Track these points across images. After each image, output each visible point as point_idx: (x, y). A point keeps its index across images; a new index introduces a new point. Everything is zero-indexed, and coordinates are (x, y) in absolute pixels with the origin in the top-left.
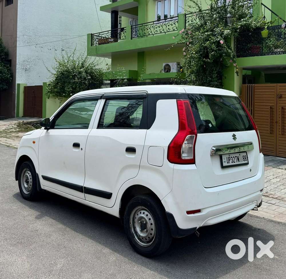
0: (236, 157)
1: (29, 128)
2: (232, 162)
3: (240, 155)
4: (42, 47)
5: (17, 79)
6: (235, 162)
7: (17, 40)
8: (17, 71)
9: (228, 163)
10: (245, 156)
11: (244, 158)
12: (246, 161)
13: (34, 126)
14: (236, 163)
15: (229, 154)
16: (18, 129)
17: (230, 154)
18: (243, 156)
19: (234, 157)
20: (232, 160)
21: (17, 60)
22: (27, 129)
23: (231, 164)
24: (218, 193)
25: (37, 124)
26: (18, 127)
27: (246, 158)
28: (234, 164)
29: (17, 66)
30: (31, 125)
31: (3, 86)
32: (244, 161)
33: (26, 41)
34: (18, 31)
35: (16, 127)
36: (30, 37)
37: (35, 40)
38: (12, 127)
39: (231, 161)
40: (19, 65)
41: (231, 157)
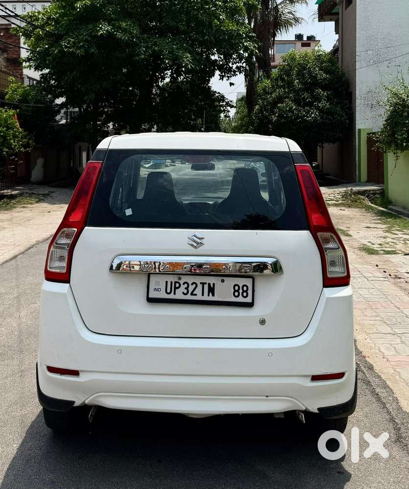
0: (203, 284)
1: (359, 201)
2: (185, 294)
3: (222, 281)
4: (400, 66)
5: (357, 122)
6: (196, 295)
7: (357, 60)
8: (357, 108)
9: (168, 294)
10: (245, 285)
11: (236, 291)
12: (245, 297)
13: (370, 198)
14: (198, 298)
15: (178, 276)
16: (340, 202)
17: (181, 276)
18: (236, 285)
19: (194, 283)
20: (187, 288)
21: (357, 92)
22: (356, 202)
23: (179, 297)
24: (120, 350)
25: (374, 194)
26: (343, 197)
27: (245, 292)
28: (190, 298)
29: (357, 101)
30: (364, 196)
31: (335, 134)
32: (237, 297)
33: (371, 59)
34: (357, 45)
35: (339, 197)
36: (379, 52)
37: (386, 55)
38: (333, 197)
39: (181, 290)
40: (361, 99)
41: (186, 283)
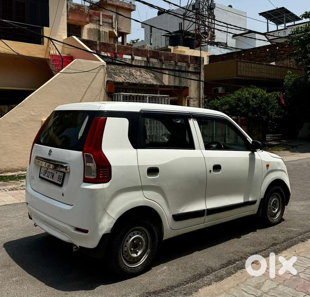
0: (52, 173)
2: (47, 177)
3: (57, 173)
6: (49, 177)
9: (44, 175)
10: (61, 176)
11: (59, 178)
12: (60, 182)
14: (49, 179)
17: (48, 169)
18: (59, 175)
19: (50, 172)
20: (48, 174)
23: (45, 177)
27: (61, 179)
28: (47, 178)
32: (58, 181)
39: (46, 175)
41: (48, 171)
